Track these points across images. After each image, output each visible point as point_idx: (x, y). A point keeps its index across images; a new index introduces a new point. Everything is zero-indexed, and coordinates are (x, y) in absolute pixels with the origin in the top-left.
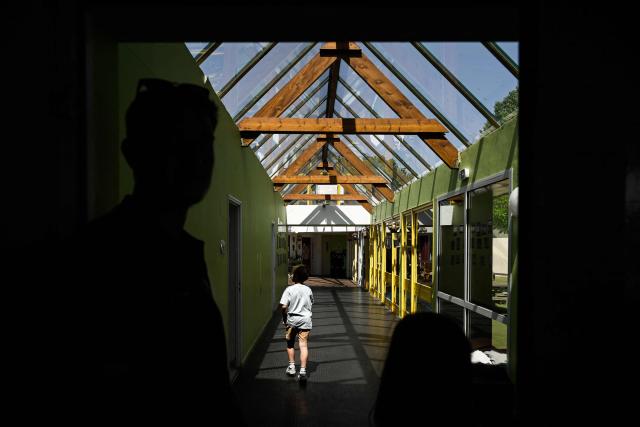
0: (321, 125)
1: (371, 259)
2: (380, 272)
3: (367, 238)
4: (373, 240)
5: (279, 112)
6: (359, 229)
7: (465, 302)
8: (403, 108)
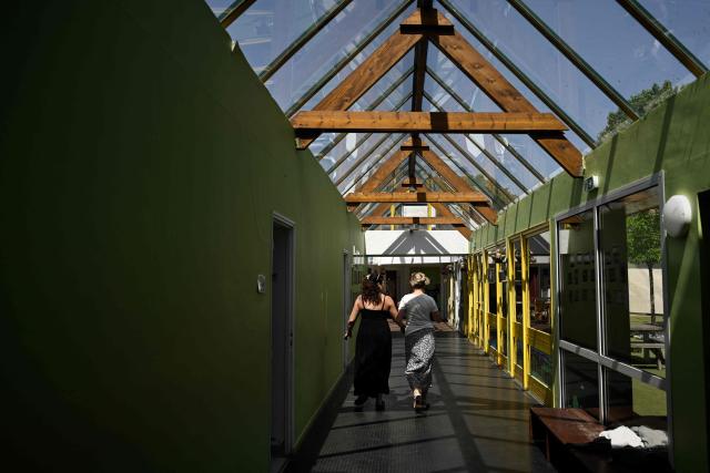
0: (402, 121)
1: (470, 297)
2: (482, 314)
3: (464, 270)
4: (472, 273)
5: (347, 104)
6: (456, 260)
7: (600, 356)
8: (510, 99)
